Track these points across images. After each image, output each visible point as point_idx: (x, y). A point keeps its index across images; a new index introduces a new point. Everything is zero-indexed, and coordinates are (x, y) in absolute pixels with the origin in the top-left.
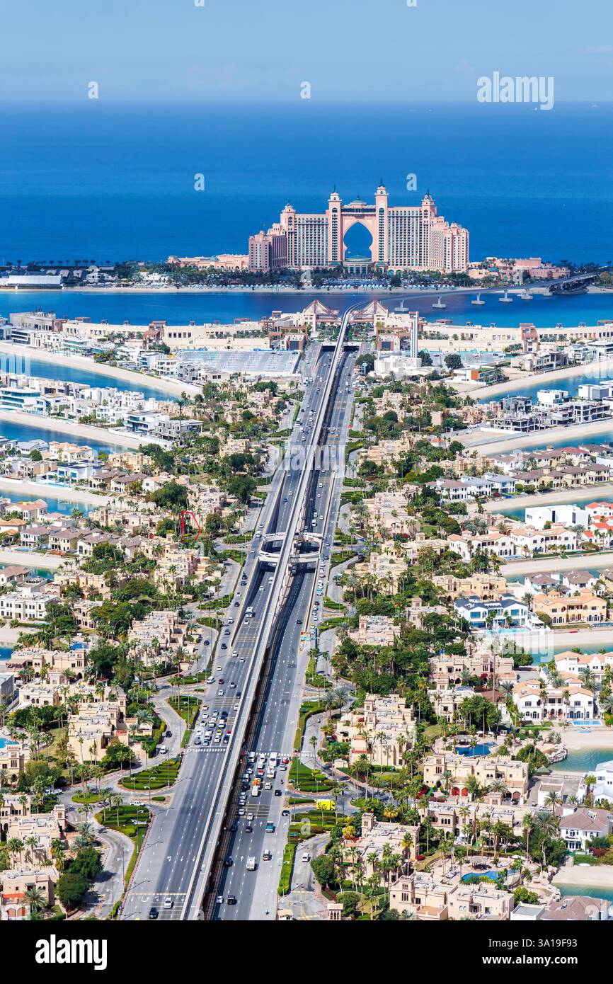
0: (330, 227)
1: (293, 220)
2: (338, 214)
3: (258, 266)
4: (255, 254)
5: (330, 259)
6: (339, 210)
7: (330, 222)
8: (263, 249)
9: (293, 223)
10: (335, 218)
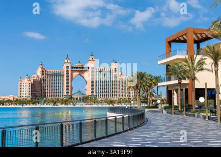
0: (65, 77)
1: (44, 72)
2: (70, 69)
3: (24, 96)
4: (22, 89)
5: (65, 94)
6: (70, 67)
7: (65, 73)
8: (28, 86)
9: (44, 74)
10: (67, 71)
